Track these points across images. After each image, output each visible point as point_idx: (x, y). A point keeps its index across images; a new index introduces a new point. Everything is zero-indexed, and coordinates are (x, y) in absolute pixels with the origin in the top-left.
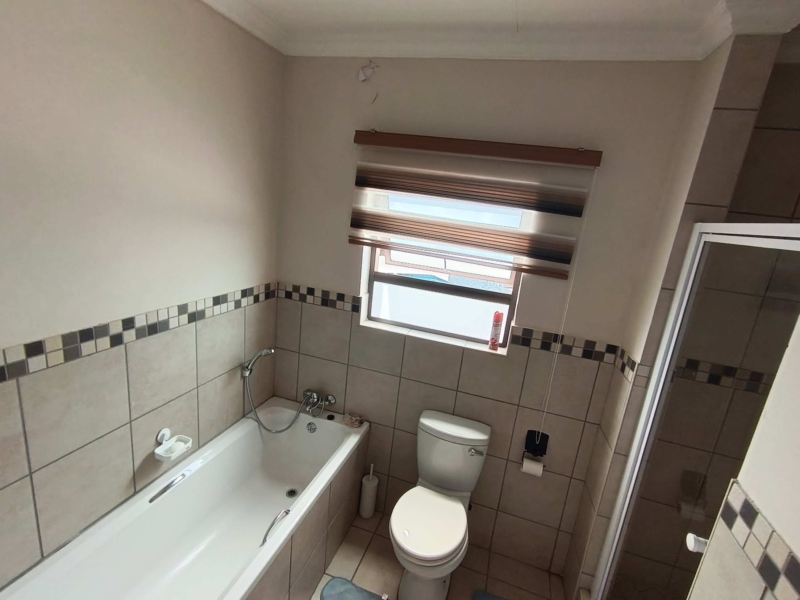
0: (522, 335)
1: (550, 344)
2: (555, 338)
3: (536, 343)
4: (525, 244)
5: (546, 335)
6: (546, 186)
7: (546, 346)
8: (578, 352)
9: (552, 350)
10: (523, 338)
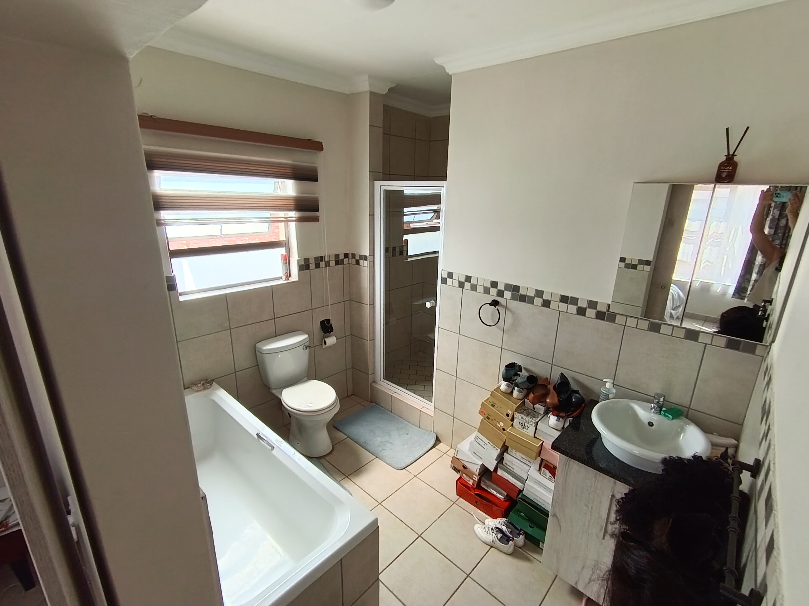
0: (304, 263)
1: (319, 264)
2: (322, 258)
3: (312, 266)
4: (292, 203)
5: (316, 258)
6: (294, 163)
7: (317, 266)
8: (333, 263)
9: (321, 267)
10: (305, 265)
